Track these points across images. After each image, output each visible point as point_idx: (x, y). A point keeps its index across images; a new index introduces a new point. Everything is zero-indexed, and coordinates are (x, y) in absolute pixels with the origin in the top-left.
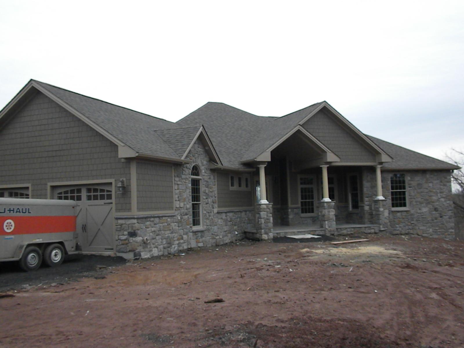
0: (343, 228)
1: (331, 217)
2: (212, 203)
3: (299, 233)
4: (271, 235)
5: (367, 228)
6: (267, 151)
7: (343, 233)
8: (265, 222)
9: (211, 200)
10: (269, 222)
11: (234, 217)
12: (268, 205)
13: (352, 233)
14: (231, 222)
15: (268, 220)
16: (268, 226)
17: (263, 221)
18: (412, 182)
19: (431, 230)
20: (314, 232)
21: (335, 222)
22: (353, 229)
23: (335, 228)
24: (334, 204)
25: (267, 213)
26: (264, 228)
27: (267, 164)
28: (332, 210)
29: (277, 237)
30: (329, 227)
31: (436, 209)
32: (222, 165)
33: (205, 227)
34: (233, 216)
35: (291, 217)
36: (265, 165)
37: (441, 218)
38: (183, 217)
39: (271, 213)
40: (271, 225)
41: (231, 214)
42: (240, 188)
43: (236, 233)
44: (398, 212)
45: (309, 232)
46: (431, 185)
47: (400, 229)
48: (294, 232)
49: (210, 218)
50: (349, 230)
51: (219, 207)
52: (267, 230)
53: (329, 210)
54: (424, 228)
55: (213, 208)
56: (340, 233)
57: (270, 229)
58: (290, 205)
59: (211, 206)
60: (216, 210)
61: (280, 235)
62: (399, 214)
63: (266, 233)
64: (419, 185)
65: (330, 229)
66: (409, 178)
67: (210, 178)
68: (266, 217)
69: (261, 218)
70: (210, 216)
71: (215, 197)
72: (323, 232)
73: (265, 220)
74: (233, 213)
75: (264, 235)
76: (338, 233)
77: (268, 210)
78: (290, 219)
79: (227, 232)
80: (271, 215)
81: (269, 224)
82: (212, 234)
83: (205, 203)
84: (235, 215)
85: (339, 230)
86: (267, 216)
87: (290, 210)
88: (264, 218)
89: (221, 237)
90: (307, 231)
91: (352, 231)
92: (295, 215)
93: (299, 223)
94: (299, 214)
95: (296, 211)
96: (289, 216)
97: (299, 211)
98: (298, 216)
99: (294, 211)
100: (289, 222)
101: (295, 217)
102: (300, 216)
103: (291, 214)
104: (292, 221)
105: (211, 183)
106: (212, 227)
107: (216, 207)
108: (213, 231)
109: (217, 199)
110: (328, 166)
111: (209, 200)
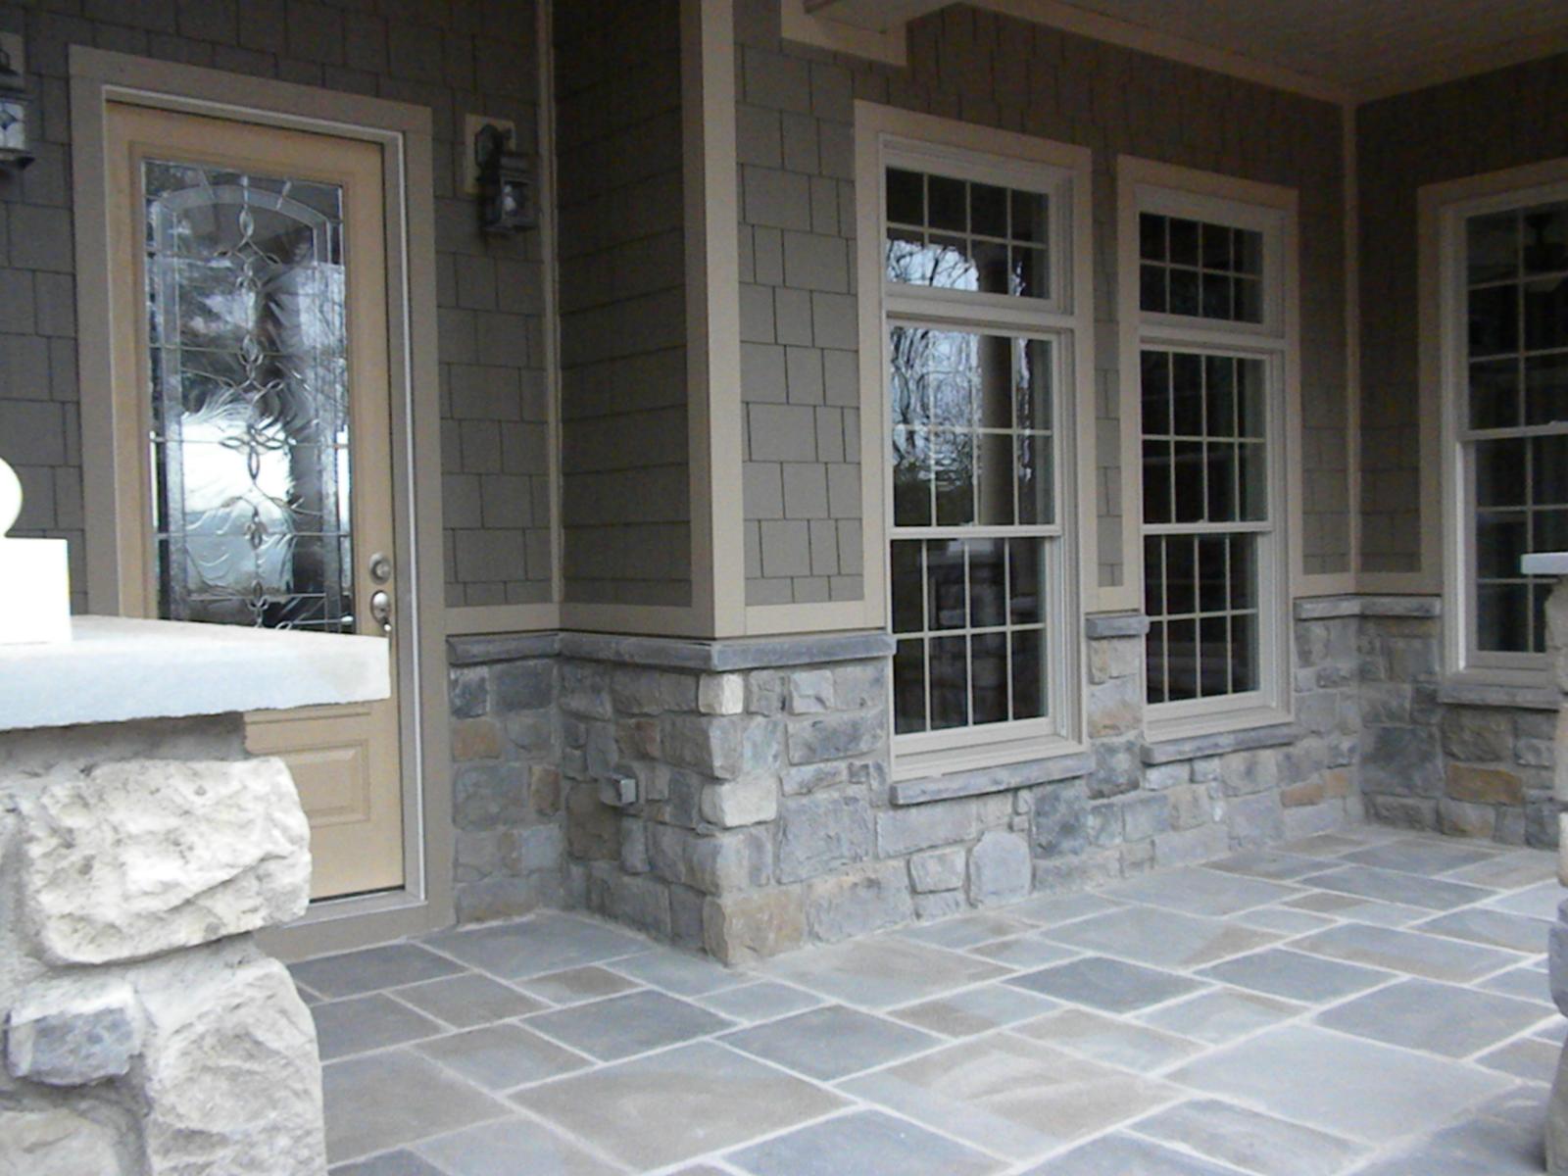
35: (742, 804)
58: (731, 605)
78: (727, 841)
87: (730, 695)
92: (808, 771)
93: (862, 892)
94: (863, 746)
95: (820, 700)
96: (726, 788)
97: (862, 704)
98: (853, 775)
99: (799, 705)
100: (728, 901)
101: (805, 801)
102: (875, 784)
103: (747, 765)
104: (755, 873)
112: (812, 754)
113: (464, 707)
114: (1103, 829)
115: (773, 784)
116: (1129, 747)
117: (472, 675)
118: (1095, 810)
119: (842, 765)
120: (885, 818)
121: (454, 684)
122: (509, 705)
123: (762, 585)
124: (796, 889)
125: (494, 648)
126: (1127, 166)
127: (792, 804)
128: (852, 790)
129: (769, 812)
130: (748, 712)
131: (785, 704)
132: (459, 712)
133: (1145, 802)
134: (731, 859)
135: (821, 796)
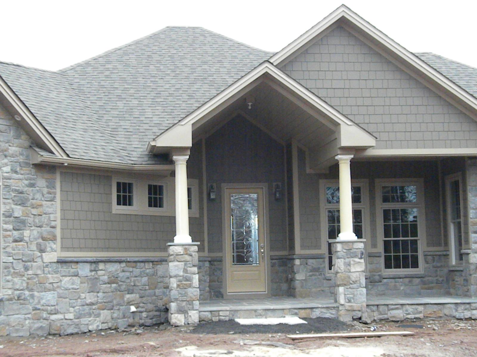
0: (392, 305)
1: (354, 277)
2: (40, 241)
3: (269, 313)
4: (194, 316)
5: (463, 307)
6: (183, 123)
7: (394, 317)
8: (178, 286)
9: (35, 232)
10: (190, 286)
11: (128, 274)
12: (187, 247)
13: (417, 316)
14: (114, 285)
15: (187, 280)
16: (186, 294)
17: (174, 283)
20: (308, 311)
21: (364, 290)
22: (421, 308)
23: (365, 304)
24: (361, 246)
25: (185, 265)
26: (176, 300)
27: (189, 153)
28: (357, 260)
29: (212, 320)
30: (350, 301)
32: (68, 156)
33: (10, 292)
34: (123, 271)
35: (299, 277)
36: (186, 155)
39: (194, 266)
40: (194, 292)
41: (113, 268)
42: (153, 209)
43: (133, 309)
45: (296, 311)
48: (255, 311)
49: (30, 272)
50: (410, 309)
51: (64, 248)
52: (184, 304)
53: (347, 260)
55: (42, 251)
56: (386, 316)
57: (190, 302)
58: (298, 250)
59: (34, 247)
60: (50, 257)
61: (219, 316)
63: (182, 311)
65: (351, 306)
67: (32, 185)
68: (181, 273)
69: (171, 277)
70: (26, 269)
71: (53, 227)
72: (334, 312)
73: (180, 281)
74: (123, 265)
75: (176, 315)
76: (381, 317)
77: (187, 258)
78: (297, 282)
79: (94, 307)
80: (195, 269)
81: (190, 290)
82: (35, 309)
83: (11, 239)
84: (131, 269)
85: (381, 308)
86: (185, 271)
87: (297, 262)
88: (176, 276)
89: (71, 316)
90: (290, 309)
91: (421, 312)
92: (311, 273)
93: (321, 292)
94: (321, 270)
95: (313, 263)
96: (297, 275)
97: (321, 265)
98: (319, 275)
99: (309, 264)
100: (297, 290)
101: (310, 277)
102: (323, 276)
103: (301, 271)
104: (302, 287)
105: (38, 196)
106: (36, 294)
107: (53, 250)
108: (39, 302)
109: (58, 232)
110: (352, 156)
111: (27, 233)
112: (311, 271)
113: (273, 266)
114: (372, 288)
115: (305, 275)
116: (379, 275)
117: (274, 261)
118: (371, 285)
119: (317, 273)
120: (325, 281)
121: (271, 262)
122: (280, 266)
123: (303, 247)
124: (309, 290)
125: (277, 257)
126: (377, 181)
127: (308, 278)
128: (319, 277)
129: (304, 278)
130: (301, 265)
131: (307, 264)
132: (272, 266)
133: (382, 285)
134: (297, 284)
135: (313, 277)
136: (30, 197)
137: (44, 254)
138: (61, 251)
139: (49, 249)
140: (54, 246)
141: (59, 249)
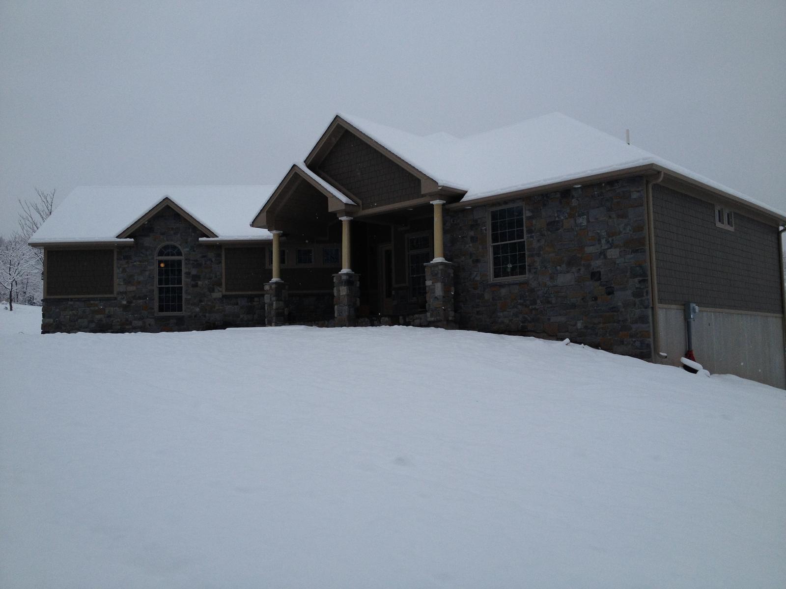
1: (342, 298)
2: (210, 286)
8: (268, 308)
9: (207, 282)
10: (272, 308)
15: (271, 304)
16: (271, 313)
17: (266, 306)
18: (534, 222)
19: (579, 325)
24: (345, 277)
28: (343, 287)
30: (340, 315)
31: (595, 276)
32: (218, 238)
33: (189, 314)
37: (610, 297)
38: (134, 301)
44: (501, 286)
46: (582, 221)
47: (506, 321)
49: (203, 304)
51: (227, 290)
52: (270, 319)
53: (338, 288)
54: (562, 319)
55: (211, 292)
57: (272, 318)
58: (394, 284)
59: (205, 290)
60: (217, 295)
62: (504, 291)
63: (269, 323)
64: (553, 225)
65: (341, 318)
66: (529, 214)
67: (204, 257)
69: (265, 303)
70: (201, 301)
71: (220, 279)
77: (272, 291)
80: (274, 298)
81: (272, 311)
86: (271, 299)
88: (267, 303)
105: (208, 263)
106: (207, 315)
107: (219, 291)
108: (209, 320)
109: (223, 281)
110: (352, 218)
111: (200, 283)
136: (203, 263)
137: (212, 294)
138: (226, 291)
139: (216, 291)
140: (220, 289)
141: (224, 291)
